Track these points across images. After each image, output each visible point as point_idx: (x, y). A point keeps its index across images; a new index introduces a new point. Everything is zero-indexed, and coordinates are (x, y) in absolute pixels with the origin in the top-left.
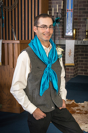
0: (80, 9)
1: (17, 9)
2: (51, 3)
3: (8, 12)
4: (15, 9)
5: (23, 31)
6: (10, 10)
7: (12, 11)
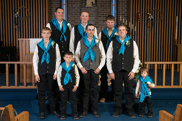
0: (72, 21)
4: (28, 20)
6: (24, 20)
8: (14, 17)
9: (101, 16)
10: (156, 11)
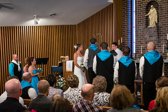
0: (138, 42)
9: (163, 35)
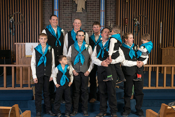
0: (63, 25)
1: (23, 24)
2: (44, 21)
3: (17, 26)
4: (22, 24)
5: (28, 38)
6: (18, 25)
7: (20, 26)
8: (9, 22)
9: (91, 21)
10: (142, 17)
